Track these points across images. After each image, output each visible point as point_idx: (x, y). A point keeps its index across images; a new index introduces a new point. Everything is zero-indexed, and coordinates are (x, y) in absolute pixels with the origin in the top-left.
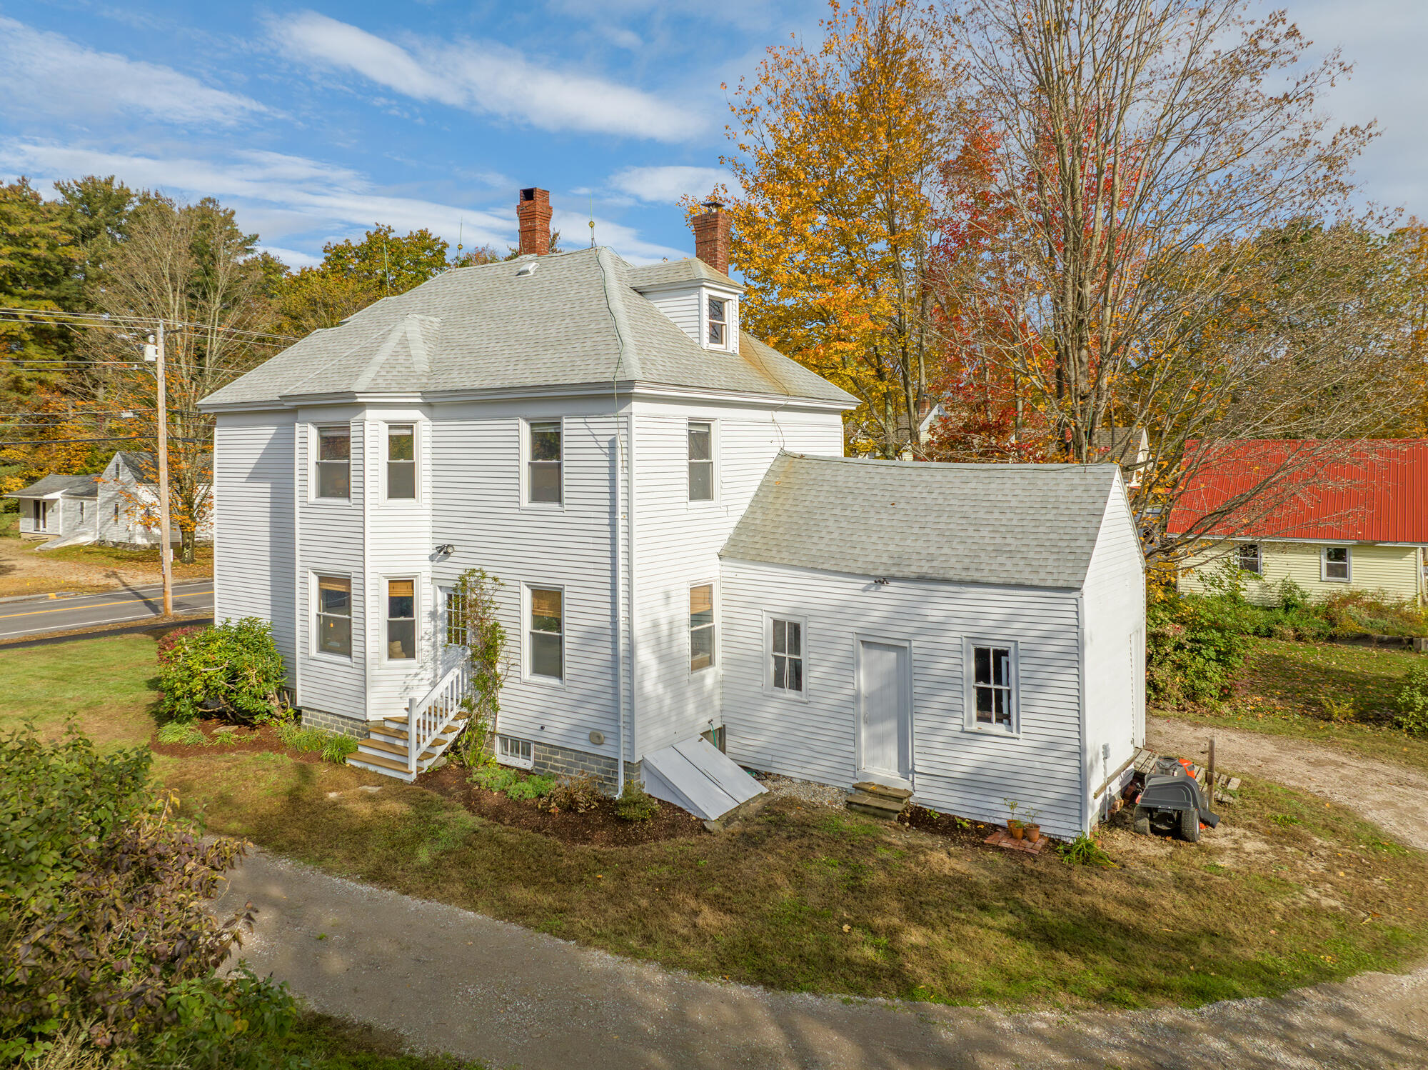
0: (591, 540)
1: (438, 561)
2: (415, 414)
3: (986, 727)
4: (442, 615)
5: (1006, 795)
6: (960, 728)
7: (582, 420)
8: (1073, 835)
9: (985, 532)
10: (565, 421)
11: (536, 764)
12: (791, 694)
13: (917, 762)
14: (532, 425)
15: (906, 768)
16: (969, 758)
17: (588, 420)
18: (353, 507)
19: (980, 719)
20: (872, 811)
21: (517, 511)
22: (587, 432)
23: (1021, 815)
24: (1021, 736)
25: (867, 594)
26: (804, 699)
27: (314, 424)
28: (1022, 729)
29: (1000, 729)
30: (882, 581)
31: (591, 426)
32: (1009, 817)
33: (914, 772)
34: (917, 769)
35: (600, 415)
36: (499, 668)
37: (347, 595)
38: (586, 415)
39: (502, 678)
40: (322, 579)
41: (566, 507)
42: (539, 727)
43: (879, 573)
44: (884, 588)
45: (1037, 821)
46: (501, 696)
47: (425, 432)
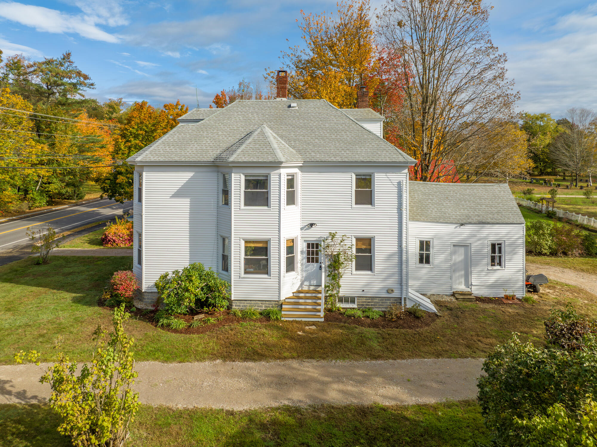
0: (388, 219)
1: (305, 230)
2: (296, 170)
3: (495, 268)
4: (305, 252)
5: (503, 288)
6: (487, 269)
7: (385, 174)
8: (521, 296)
9: (484, 207)
10: (376, 174)
11: (358, 305)
12: (427, 266)
13: (472, 282)
14: (356, 175)
15: (468, 284)
16: (492, 278)
17: (387, 174)
18: (272, 210)
19: (492, 265)
20: (466, 300)
21: (350, 209)
22: (387, 179)
23: (509, 293)
24: (506, 269)
25: (456, 229)
26: (432, 267)
27: (243, 174)
28: (506, 267)
29: (498, 267)
30: (462, 225)
31: (389, 176)
32: (505, 294)
33: (472, 285)
34: (473, 284)
35: (393, 173)
36: (341, 270)
37: (266, 249)
38: (387, 173)
39: (342, 274)
40: (246, 242)
41: (376, 207)
42: (361, 291)
43: (461, 222)
44: (462, 227)
45: (515, 294)
46: (342, 282)
47: (300, 178)
